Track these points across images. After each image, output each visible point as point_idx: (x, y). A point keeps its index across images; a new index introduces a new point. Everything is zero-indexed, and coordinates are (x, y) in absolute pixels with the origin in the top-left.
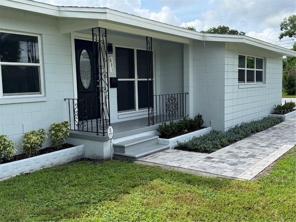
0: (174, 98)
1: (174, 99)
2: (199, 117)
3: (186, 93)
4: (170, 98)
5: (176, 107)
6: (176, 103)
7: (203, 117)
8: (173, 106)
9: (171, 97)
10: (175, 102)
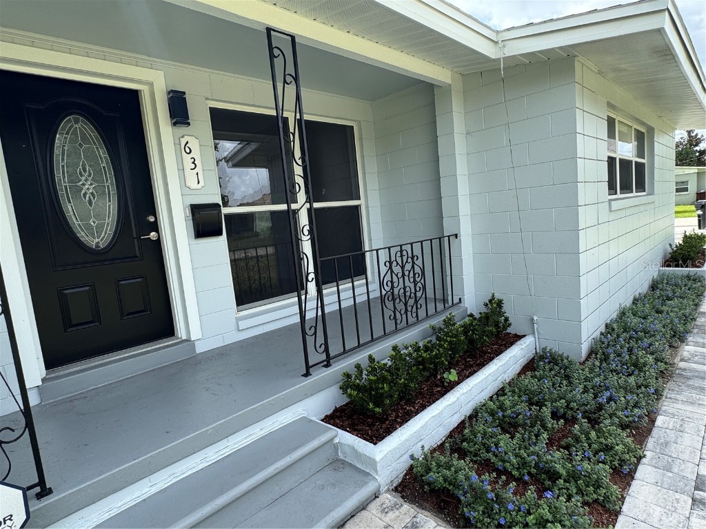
0: (410, 255)
1: (410, 260)
2: (495, 307)
3: (449, 237)
4: (393, 259)
5: (419, 285)
6: (417, 270)
7: (505, 308)
8: (407, 283)
9: (399, 254)
10: (413, 267)
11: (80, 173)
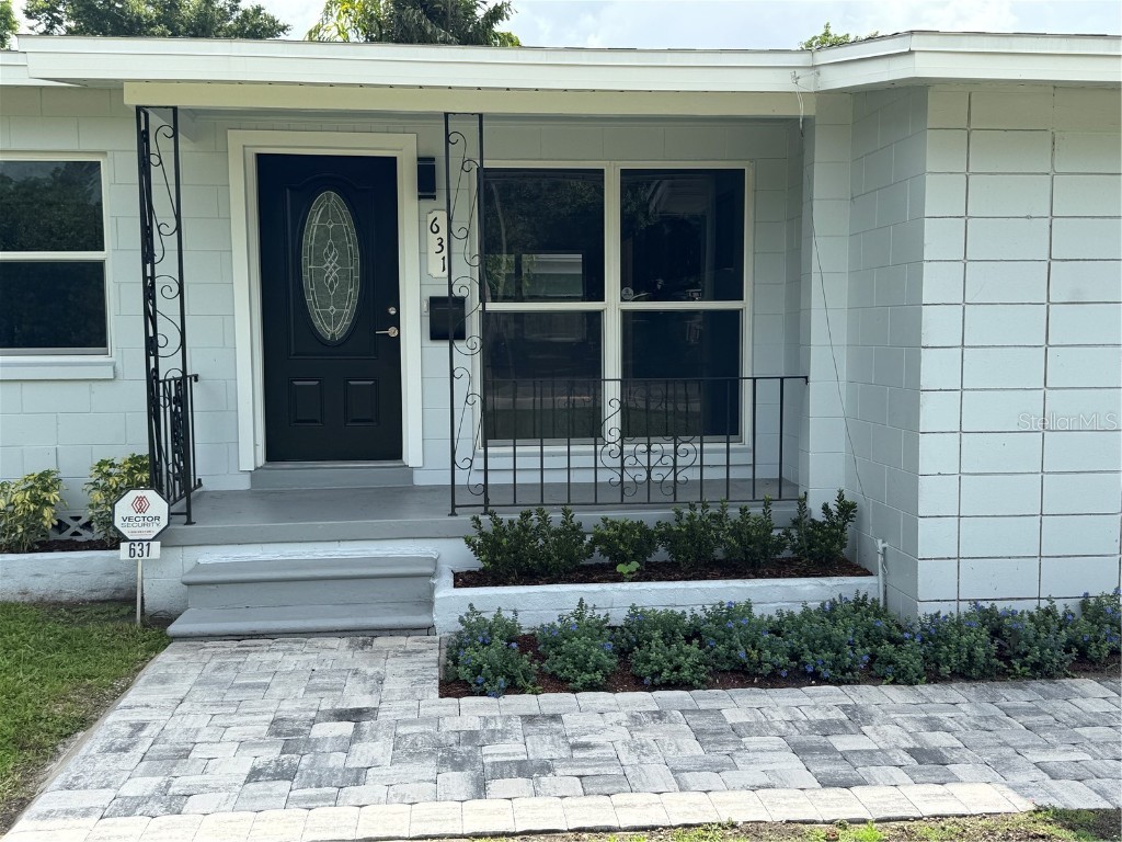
11: (326, 254)
